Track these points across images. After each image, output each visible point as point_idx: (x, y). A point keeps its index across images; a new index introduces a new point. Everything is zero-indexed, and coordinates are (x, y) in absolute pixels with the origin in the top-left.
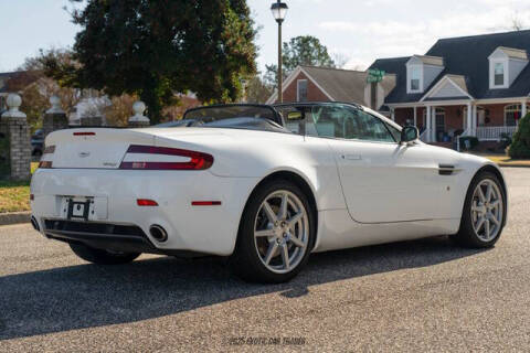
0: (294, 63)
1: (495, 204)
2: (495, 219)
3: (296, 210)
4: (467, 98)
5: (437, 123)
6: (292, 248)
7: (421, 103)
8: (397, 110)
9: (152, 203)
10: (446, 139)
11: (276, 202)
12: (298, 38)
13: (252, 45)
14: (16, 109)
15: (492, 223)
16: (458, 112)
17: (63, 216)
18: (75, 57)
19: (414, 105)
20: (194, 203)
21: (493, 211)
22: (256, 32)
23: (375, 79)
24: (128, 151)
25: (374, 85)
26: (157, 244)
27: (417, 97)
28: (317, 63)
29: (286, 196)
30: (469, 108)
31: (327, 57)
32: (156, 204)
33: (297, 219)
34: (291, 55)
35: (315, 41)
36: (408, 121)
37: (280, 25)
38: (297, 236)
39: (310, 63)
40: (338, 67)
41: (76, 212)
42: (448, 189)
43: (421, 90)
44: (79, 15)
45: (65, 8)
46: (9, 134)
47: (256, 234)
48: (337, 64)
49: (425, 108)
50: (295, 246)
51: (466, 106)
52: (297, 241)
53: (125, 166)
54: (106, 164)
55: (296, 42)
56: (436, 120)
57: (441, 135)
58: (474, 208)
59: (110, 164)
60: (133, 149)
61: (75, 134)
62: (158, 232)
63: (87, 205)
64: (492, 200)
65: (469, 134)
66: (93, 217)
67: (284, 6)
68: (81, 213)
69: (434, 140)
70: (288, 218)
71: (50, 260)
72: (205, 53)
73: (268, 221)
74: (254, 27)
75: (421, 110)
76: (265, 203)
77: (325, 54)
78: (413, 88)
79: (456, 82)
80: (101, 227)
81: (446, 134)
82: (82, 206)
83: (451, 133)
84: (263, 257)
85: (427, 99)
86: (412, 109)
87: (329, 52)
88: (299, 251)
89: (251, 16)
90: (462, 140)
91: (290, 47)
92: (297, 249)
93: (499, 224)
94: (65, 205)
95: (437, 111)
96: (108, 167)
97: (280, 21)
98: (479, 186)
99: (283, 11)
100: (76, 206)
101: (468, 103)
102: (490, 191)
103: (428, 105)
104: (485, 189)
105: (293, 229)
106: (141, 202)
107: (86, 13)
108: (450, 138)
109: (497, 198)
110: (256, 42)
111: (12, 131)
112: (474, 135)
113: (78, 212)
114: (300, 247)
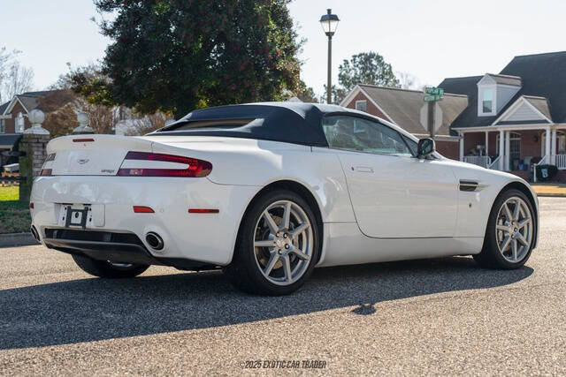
0: (355, 81)
1: (524, 224)
2: (523, 239)
3: (300, 222)
4: (545, 122)
5: (511, 150)
6: (295, 259)
7: (493, 127)
8: (466, 134)
9: (148, 210)
10: (521, 168)
11: (277, 213)
12: (360, 55)
13: (293, 60)
14: (39, 126)
15: (520, 243)
16: (536, 137)
17: (62, 224)
18: (105, 72)
19: (486, 129)
20: (191, 211)
21: (521, 231)
22: (299, 46)
23: (433, 98)
24: (126, 158)
25: (432, 104)
26: (154, 253)
27: (489, 121)
28: (380, 83)
29: (288, 206)
30: (548, 133)
31: (392, 76)
32: (154, 212)
33: (301, 230)
34: (352, 75)
35: (379, 58)
36: (479, 147)
37: (330, 38)
38: (301, 248)
39: (373, 83)
40: (403, 88)
41: (74, 220)
42: (470, 206)
43: (494, 113)
44: (109, 26)
45: (93, 19)
46: (31, 153)
47: (256, 244)
48: (403, 84)
49: (499, 132)
50: (298, 258)
51: (544, 131)
52: (301, 253)
53: (123, 173)
54: (104, 171)
55: (358, 59)
56: (511, 146)
57: (516, 163)
58: (499, 226)
59: (109, 171)
60: (132, 155)
61: (74, 141)
62: (154, 239)
63: (85, 212)
64: (521, 219)
65: (547, 162)
66: (90, 225)
67: (335, 18)
68: (79, 220)
69: (508, 168)
70: (290, 229)
71: (56, 275)
72: (242, 68)
73: (269, 232)
74: (297, 41)
75: (494, 136)
76: (266, 212)
77: (390, 73)
78: (486, 110)
79: (533, 105)
80: (98, 235)
81: (522, 162)
82: (80, 214)
83: (527, 162)
84: (263, 267)
85: (501, 123)
86: (484, 133)
87: (393, 70)
88: (303, 263)
89: (293, 28)
90: (539, 168)
91: (351, 65)
92: (300, 261)
93: (528, 245)
94: (64, 213)
95: (511, 136)
96: (106, 173)
97: (330, 35)
98: (505, 203)
99: (333, 24)
100: (74, 213)
101: (547, 127)
102: (519, 208)
103: (501, 129)
104: (512, 207)
105: (296, 241)
106: (138, 209)
107: (116, 24)
108: (527, 165)
109: (527, 218)
110: (298, 56)
111: (34, 149)
112: (554, 164)
113: (76, 220)
114: (304, 259)
